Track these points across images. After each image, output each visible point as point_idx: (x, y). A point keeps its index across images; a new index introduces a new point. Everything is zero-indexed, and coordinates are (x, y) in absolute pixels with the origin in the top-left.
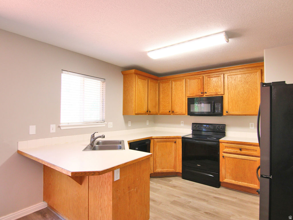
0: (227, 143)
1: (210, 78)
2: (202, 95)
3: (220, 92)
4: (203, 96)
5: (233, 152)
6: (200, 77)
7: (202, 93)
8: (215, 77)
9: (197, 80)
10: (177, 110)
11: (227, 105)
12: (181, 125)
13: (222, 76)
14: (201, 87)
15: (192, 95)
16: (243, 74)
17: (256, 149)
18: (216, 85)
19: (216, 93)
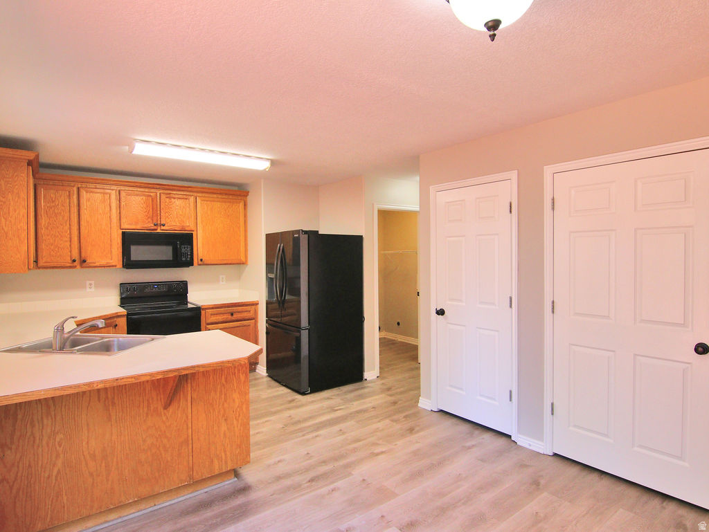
0: (213, 308)
1: (170, 198)
2: (155, 227)
3: (189, 225)
4: (156, 230)
5: (222, 320)
6: (151, 194)
7: (155, 225)
8: (180, 198)
9: (144, 198)
10: (94, 257)
11: (200, 248)
12: (88, 290)
13: (192, 199)
14: (153, 214)
15: (134, 227)
16: (223, 202)
17: (249, 309)
18: (181, 213)
19: (183, 226)
